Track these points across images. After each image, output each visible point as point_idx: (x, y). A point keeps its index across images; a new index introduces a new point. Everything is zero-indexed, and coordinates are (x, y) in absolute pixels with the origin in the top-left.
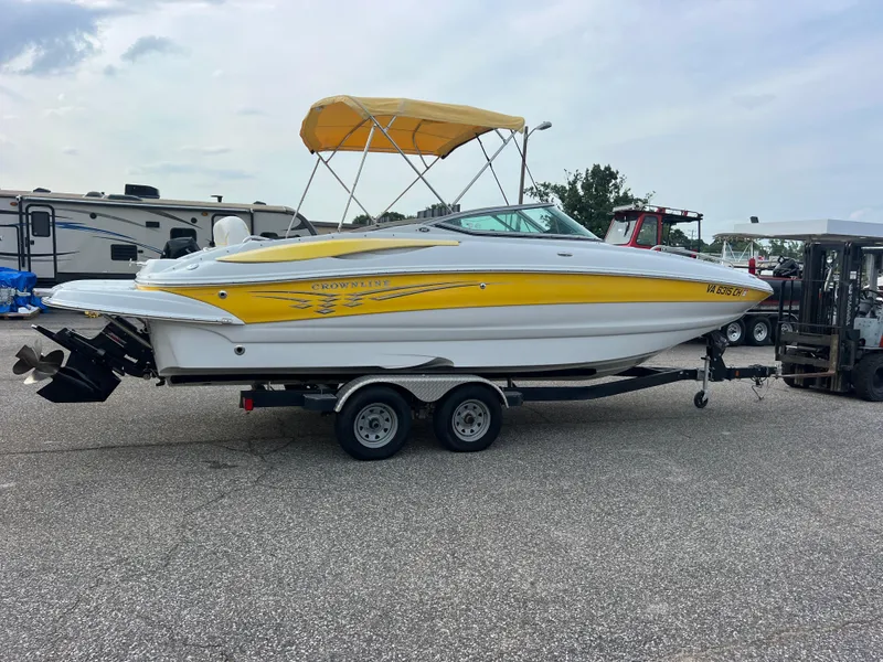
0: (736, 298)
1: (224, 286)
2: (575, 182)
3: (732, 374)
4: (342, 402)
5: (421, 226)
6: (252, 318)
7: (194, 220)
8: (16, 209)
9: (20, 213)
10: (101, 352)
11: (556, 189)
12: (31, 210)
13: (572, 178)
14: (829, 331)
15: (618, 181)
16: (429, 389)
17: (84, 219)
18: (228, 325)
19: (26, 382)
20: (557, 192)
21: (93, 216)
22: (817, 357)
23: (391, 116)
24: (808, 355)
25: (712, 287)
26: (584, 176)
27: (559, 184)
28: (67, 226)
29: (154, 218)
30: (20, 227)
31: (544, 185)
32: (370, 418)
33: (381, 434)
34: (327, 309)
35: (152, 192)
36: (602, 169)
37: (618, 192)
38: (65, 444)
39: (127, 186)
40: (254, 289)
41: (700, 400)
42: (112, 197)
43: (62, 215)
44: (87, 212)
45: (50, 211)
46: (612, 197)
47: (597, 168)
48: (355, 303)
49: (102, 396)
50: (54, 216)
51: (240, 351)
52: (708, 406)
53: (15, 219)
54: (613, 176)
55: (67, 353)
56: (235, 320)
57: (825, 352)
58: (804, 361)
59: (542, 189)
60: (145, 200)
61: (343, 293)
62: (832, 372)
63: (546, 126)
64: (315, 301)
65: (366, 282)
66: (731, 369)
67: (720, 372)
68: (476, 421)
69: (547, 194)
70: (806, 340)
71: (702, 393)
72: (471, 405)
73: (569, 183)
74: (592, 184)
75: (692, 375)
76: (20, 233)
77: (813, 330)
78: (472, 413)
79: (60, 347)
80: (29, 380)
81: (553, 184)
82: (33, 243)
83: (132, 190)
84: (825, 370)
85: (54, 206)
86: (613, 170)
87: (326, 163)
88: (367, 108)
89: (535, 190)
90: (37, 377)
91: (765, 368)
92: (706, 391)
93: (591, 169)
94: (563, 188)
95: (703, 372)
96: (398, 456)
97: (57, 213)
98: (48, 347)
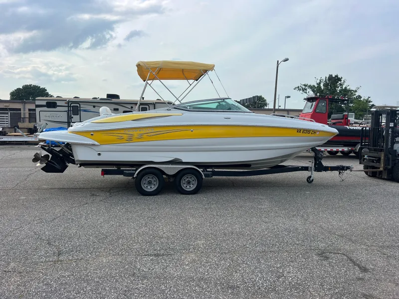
0: (313, 135)
1: (93, 131)
2: (320, 83)
3: (326, 169)
4: (136, 174)
5: (168, 108)
6: (103, 143)
7: (132, 107)
8: (67, 105)
9: (68, 106)
10: (61, 155)
11: (310, 87)
12: (72, 105)
13: (318, 81)
14: (381, 150)
15: (342, 82)
16: (171, 170)
17: (90, 108)
18: (94, 145)
19: (37, 165)
20: (311, 88)
21: (94, 107)
22: (377, 162)
23: (156, 68)
24: (373, 161)
25: (299, 130)
26: (324, 80)
27: (312, 85)
28: (85, 111)
29: (117, 107)
30: (68, 112)
31: (305, 85)
32: (148, 180)
33: (153, 186)
34: (130, 140)
35: (117, 97)
36: (334, 76)
37: (342, 87)
38: (49, 187)
39: (108, 95)
40: (102, 132)
41: (309, 180)
42: (101, 99)
43: (83, 107)
44: (91, 105)
45: (78, 105)
46: (338, 89)
47: (331, 76)
48: (140, 137)
49: (62, 171)
50: (80, 107)
51: (99, 154)
52: (313, 182)
53: (66, 109)
54: (340, 79)
55: (51, 156)
56: (96, 143)
57: (379, 160)
58: (372, 164)
59: (304, 87)
60: (113, 100)
61: (136, 133)
62: (381, 169)
63: (286, 60)
64: (125, 136)
65: (144, 129)
66: (326, 167)
67: (319, 168)
68: (191, 183)
69: (306, 90)
70: (371, 154)
71: (310, 177)
72: (189, 177)
73: (317, 84)
74: (328, 83)
75: (306, 169)
76: (68, 115)
77: (375, 150)
78: (190, 180)
79: (48, 154)
80: (38, 164)
81: (309, 85)
82: (72, 118)
83: (109, 96)
84: (379, 168)
85: (80, 103)
86: (339, 76)
87: (150, 85)
88: (147, 65)
89: (300, 88)
90: (41, 163)
91: (344, 167)
92: (312, 176)
93: (327, 77)
94: (314, 86)
95: (311, 168)
96: (159, 195)
97: (81, 106)
98: (44, 153)
